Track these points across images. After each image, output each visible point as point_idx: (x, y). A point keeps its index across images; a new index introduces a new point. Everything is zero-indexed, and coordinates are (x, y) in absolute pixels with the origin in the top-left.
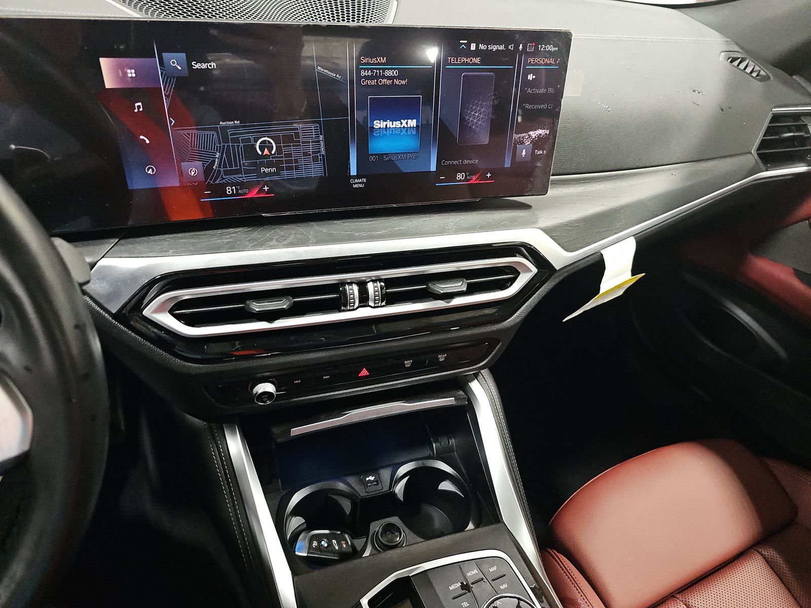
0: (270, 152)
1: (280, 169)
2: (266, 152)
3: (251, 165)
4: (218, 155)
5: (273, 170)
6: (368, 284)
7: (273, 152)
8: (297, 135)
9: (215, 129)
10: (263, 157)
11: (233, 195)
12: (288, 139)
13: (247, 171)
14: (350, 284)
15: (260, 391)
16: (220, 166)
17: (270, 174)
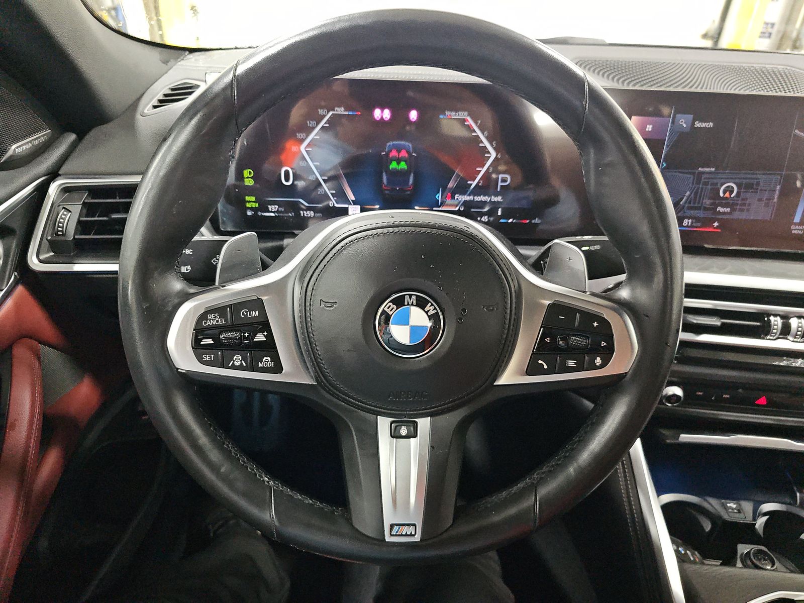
0: (730, 195)
1: (733, 210)
2: (727, 195)
3: (711, 204)
4: (688, 193)
5: (728, 210)
6: (791, 319)
7: (732, 196)
8: (758, 184)
9: (694, 174)
10: (723, 198)
11: (687, 226)
12: (749, 187)
13: (705, 209)
14: (775, 315)
15: (670, 393)
16: (686, 202)
17: (724, 213)
